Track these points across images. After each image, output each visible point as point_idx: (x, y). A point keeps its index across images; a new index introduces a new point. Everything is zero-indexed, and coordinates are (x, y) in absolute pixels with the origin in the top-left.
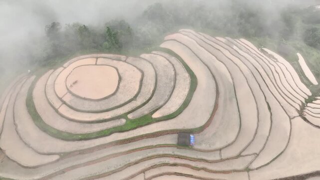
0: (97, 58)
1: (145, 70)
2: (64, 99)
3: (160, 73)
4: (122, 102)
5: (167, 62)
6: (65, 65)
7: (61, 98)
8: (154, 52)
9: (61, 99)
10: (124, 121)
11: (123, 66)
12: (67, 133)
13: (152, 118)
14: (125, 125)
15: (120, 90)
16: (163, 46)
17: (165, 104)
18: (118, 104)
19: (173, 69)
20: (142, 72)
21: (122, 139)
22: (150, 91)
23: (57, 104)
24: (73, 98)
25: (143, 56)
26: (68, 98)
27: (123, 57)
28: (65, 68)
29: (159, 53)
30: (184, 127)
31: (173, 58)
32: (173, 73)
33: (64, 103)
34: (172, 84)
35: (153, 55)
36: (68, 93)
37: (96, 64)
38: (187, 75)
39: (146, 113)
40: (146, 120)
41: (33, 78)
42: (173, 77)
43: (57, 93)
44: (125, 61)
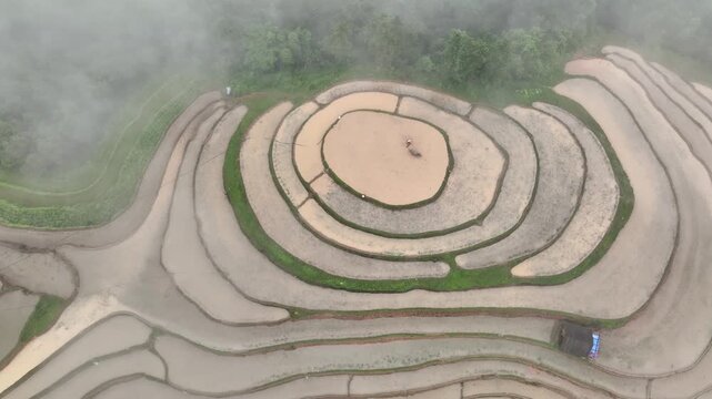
0: (401, 96)
1: (512, 152)
2: (315, 187)
3: (549, 165)
4: (449, 225)
5: (570, 141)
6: (322, 97)
7: (309, 184)
8: (539, 105)
9: (307, 186)
10: (444, 268)
11: (460, 131)
12: (315, 269)
13: (511, 276)
14: (449, 277)
15: (447, 193)
16: (561, 89)
17: (546, 248)
18: (437, 228)
19: (580, 163)
20: (506, 155)
22: (517, 211)
23: (297, 196)
24: (335, 188)
25: (512, 110)
26: (323, 187)
27: (463, 106)
28: (322, 106)
29: (552, 109)
30: (581, 312)
31: (586, 131)
32: (580, 173)
33: (313, 195)
34: (574, 200)
35: (536, 113)
36: (326, 175)
37: (395, 113)
38: (613, 184)
39: (500, 260)
40: (497, 276)
41: (241, 112)
42: (577, 185)
43: (300, 171)
44: (466, 118)
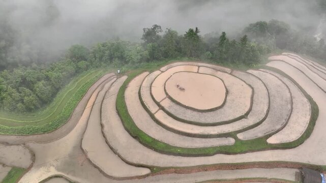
0: (199, 67)
1: (255, 87)
2: (162, 104)
3: (273, 92)
4: (231, 118)
5: (280, 82)
6: (163, 69)
7: (159, 103)
8: (261, 69)
10: (231, 141)
11: (229, 79)
12: (164, 143)
13: (267, 143)
14: (235, 145)
15: (227, 104)
16: (269, 65)
17: (282, 128)
18: (226, 120)
19: (287, 91)
20: (253, 88)
21: (228, 162)
22: (263, 111)
23: (153, 108)
24: (172, 104)
25: (250, 71)
26: (166, 104)
27: (228, 70)
28: (163, 72)
29: (268, 71)
31: (286, 79)
32: (289, 95)
33: (162, 108)
34: (289, 106)
35: (261, 72)
36: (167, 99)
37: (198, 72)
38: (305, 100)
39: (260, 135)
40: (260, 144)
41: (124, 78)
42: (289, 100)
43: (154, 97)
44: (230, 74)
